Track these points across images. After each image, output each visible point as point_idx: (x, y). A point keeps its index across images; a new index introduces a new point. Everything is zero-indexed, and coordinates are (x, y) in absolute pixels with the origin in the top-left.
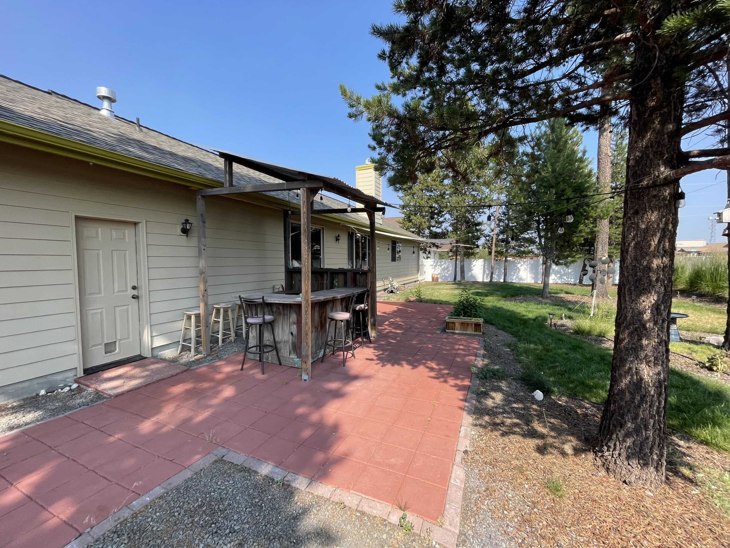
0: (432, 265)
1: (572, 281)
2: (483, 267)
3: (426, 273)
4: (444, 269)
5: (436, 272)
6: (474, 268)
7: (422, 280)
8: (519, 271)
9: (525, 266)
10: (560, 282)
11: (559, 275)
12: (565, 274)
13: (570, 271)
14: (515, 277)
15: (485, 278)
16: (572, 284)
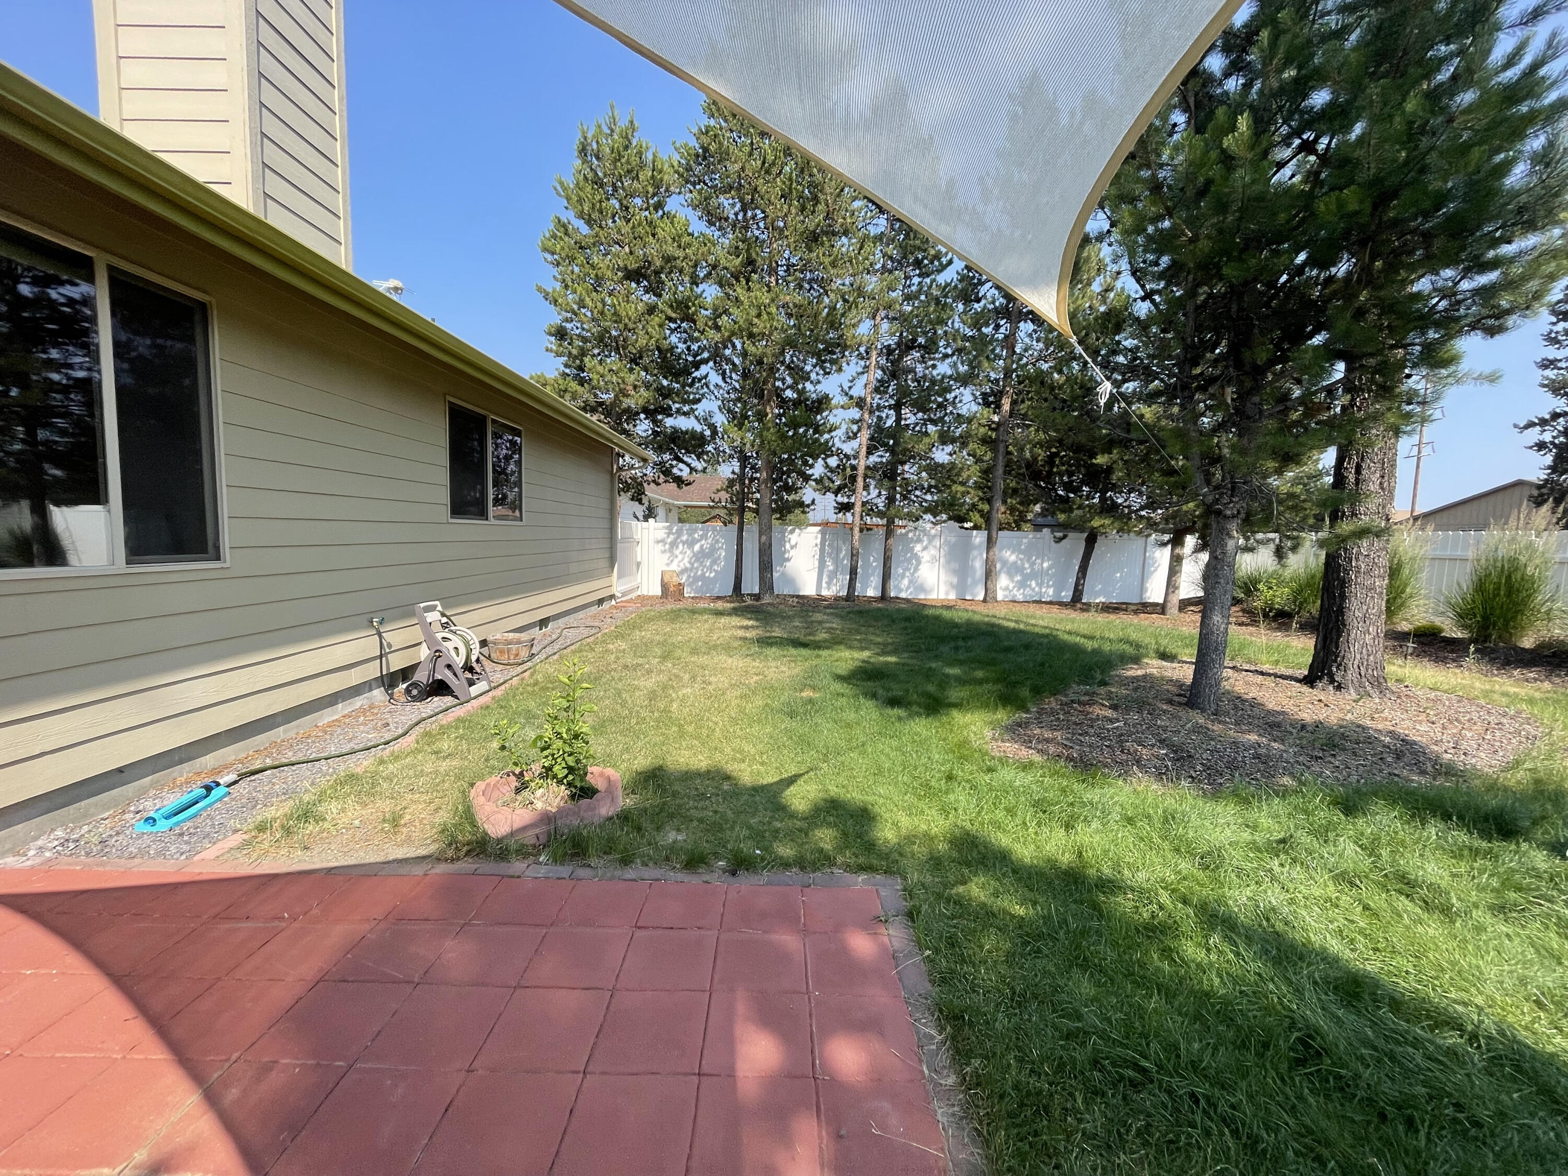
0: (663, 541)
1: (1049, 593)
2: (817, 549)
3: (644, 567)
4: (700, 556)
5: (674, 567)
6: (792, 553)
7: (624, 595)
8: (919, 562)
9: (933, 552)
10: (1020, 598)
11: (1018, 578)
12: (1033, 575)
13: (1045, 565)
14: (906, 582)
15: (824, 585)
16: (1051, 603)
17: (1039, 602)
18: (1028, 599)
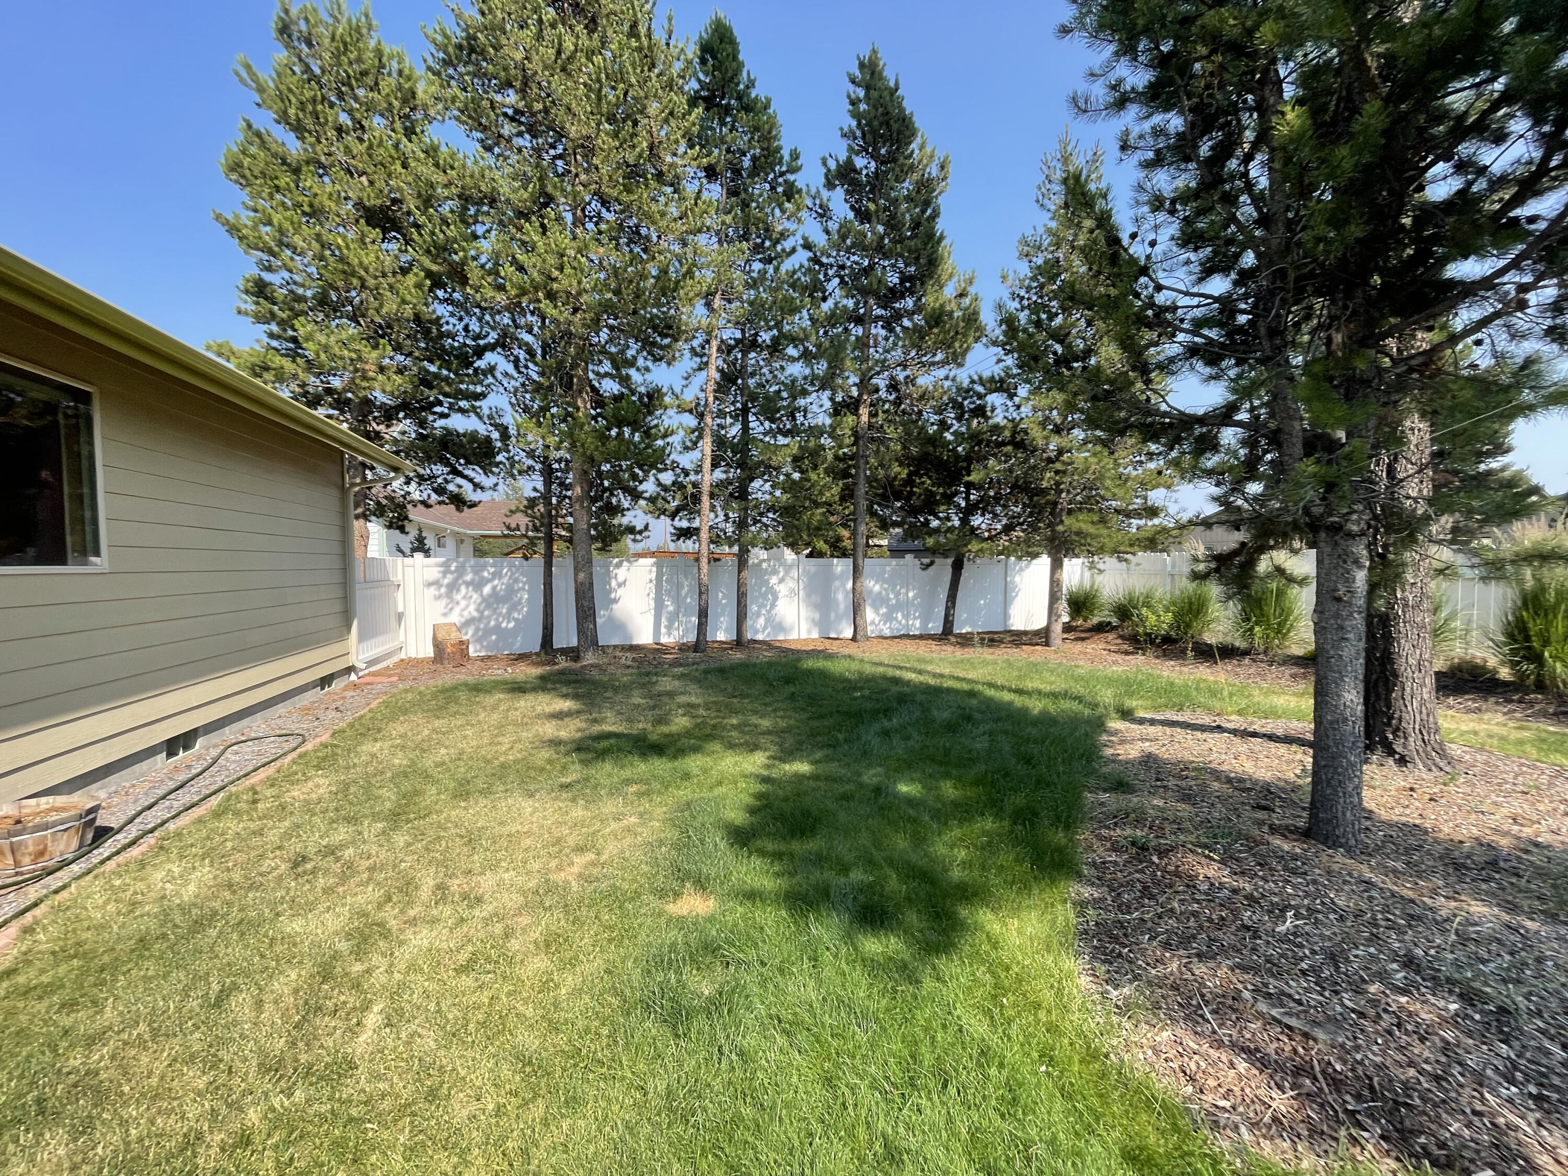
0: (436, 583)
1: (916, 626)
2: (653, 586)
3: (409, 620)
4: (492, 602)
5: (455, 618)
6: (620, 592)
7: (370, 663)
8: (776, 598)
9: (791, 584)
10: (887, 633)
11: (884, 610)
12: (899, 606)
13: (911, 594)
14: (761, 621)
16: (921, 637)
17: (907, 636)
18: (896, 633)
